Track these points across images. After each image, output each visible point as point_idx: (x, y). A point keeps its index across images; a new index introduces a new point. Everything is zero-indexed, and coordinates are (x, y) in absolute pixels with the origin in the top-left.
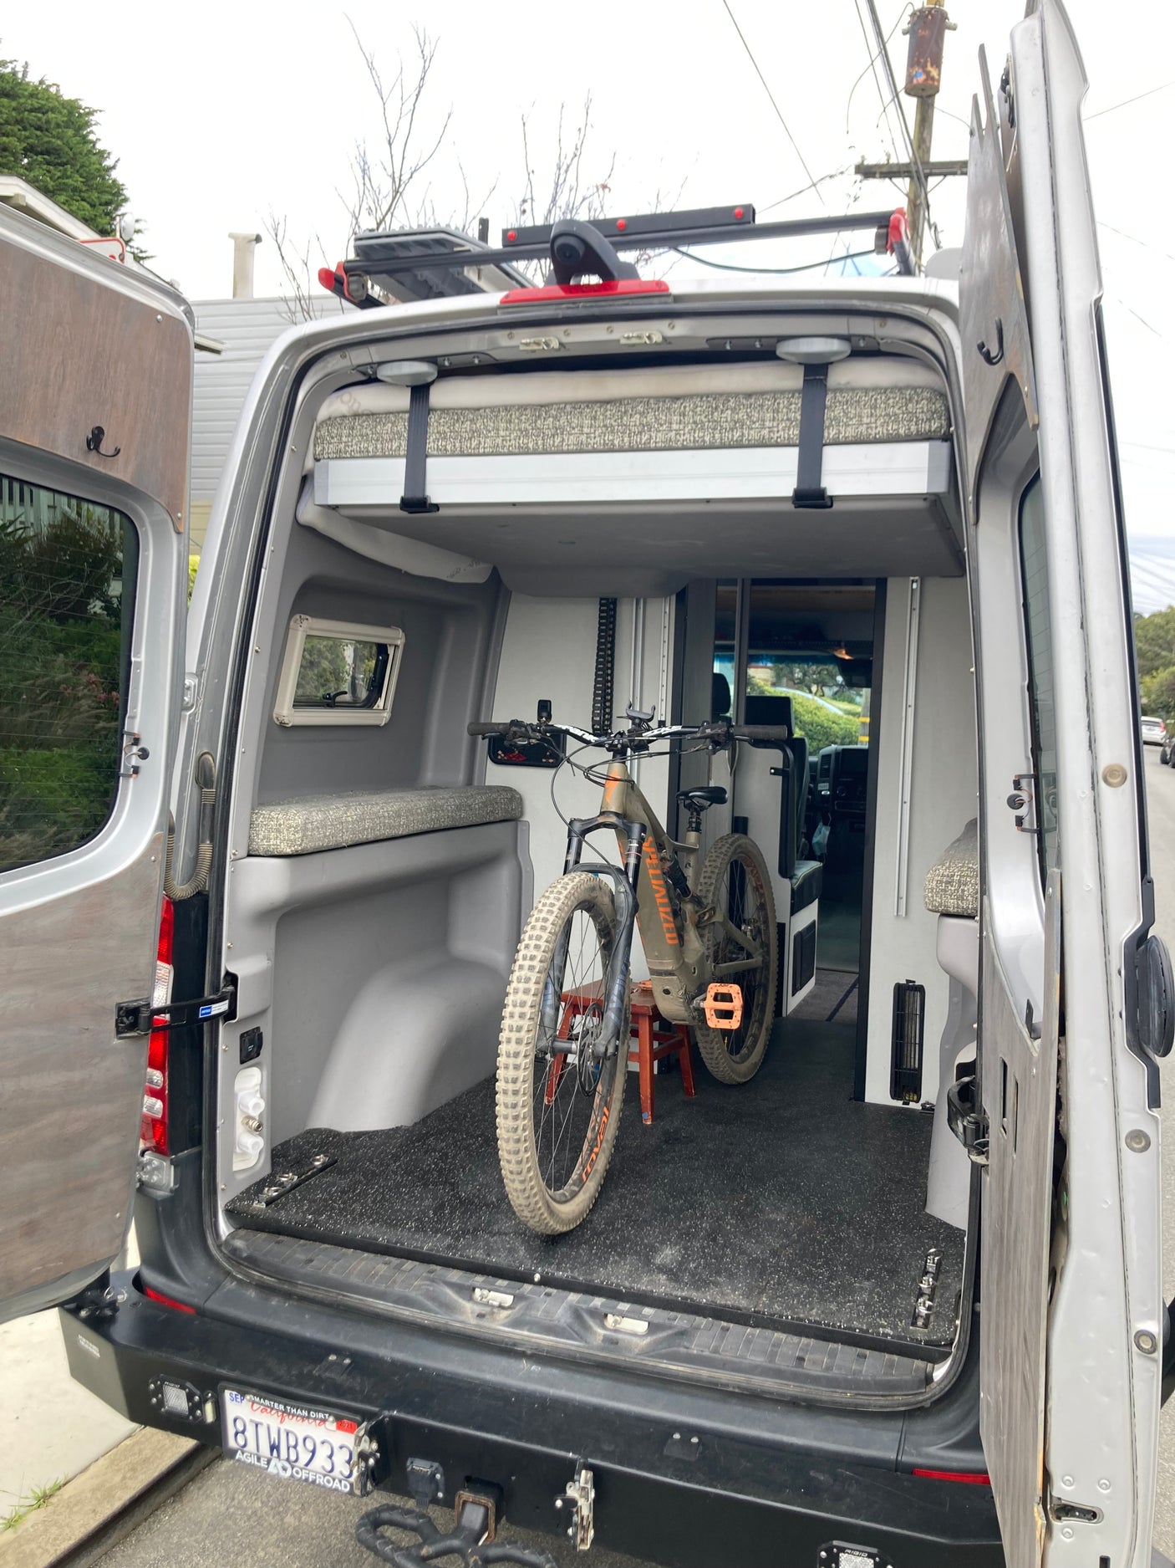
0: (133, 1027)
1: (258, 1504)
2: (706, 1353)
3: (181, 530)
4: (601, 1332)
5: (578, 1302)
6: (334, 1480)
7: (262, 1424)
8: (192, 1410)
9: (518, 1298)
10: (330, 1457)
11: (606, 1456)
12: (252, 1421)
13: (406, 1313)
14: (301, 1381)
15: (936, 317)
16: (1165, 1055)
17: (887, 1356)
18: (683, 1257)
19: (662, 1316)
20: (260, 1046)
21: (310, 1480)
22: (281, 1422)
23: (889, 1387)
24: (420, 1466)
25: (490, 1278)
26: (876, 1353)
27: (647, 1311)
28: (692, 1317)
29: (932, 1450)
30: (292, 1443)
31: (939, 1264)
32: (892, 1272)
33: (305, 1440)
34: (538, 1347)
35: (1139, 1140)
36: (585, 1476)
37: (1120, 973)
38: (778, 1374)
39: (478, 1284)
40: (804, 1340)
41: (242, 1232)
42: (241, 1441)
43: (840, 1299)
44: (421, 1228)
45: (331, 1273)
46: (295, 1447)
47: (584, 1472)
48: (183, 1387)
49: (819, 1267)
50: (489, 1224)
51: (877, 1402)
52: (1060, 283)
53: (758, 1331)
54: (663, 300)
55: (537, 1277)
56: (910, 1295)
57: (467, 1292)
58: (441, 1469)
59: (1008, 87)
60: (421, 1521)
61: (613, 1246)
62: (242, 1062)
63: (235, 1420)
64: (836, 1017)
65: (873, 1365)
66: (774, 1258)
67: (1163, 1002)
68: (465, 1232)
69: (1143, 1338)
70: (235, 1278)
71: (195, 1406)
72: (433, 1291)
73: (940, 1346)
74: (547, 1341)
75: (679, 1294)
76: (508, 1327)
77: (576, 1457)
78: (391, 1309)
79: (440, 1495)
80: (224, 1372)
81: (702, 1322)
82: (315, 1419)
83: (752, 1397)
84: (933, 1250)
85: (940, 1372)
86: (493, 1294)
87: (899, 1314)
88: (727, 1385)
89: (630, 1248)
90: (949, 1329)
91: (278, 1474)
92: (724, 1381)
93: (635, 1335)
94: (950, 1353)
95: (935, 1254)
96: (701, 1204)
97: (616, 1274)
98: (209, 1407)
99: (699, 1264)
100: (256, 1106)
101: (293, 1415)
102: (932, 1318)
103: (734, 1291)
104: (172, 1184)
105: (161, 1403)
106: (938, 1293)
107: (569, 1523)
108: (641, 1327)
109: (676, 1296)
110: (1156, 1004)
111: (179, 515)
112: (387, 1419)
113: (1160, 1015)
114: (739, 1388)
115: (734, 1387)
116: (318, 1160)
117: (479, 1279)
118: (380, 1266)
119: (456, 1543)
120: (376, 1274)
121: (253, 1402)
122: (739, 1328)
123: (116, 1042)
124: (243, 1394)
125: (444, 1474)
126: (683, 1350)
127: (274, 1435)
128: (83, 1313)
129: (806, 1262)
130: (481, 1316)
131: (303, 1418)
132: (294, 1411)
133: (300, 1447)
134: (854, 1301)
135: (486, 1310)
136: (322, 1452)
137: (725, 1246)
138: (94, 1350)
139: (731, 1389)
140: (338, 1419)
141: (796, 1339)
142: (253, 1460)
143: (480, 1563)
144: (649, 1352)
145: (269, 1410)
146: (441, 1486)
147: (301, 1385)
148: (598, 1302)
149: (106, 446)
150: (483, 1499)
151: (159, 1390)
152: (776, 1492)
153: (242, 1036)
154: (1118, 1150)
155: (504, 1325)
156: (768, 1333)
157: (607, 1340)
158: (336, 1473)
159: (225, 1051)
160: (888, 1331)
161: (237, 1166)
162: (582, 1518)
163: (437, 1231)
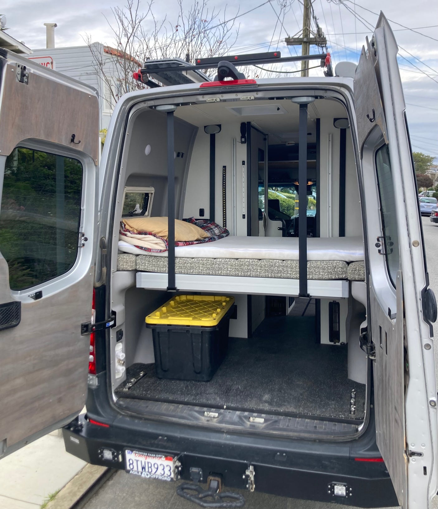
0: (86, 331)
1: (125, 495)
2: (285, 427)
3: (97, 165)
4: (249, 423)
5: (240, 414)
6: (165, 477)
7: (139, 460)
8: (114, 458)
9: (220, 414)
10: (163, 469)
11: (257, 461)
12: (135, 460)
13: (183, 421)
14: (152, 445)
15: (343, 90)
16: (434, 322)
17: (343, 424)
18: (272, 397)
19: (269, 417)
20: (122, 336)
21: (157, 478)
22: (146, 459)
23: (345, 433)
24: (194, 470)
25: (209, 408)
26: (339, 423)
27: (263, 415)
28: (278, 416)
29: (361, 452)
30: (150, 466)
31: (355, 394)
32: (341, 398)
33: (154, 465)
34: (229, 429)
35: (428, 346)
36: (251, 468)
37: (420, 300)
38: (309, 432)
39: (205, 410)
40: (315, 421)
41: (121, 399)
42: (131, 467)
43: (325, 407)
44: (182, 393)
45: (155, 410)
46: (151, 467)
47: (251, 466)
48: (110, 450)
49: (317, 398)
50: (205, 391)
51: (341, 439)
52: (393, 104)
53: (300, 419)
54: (255, 86)
55: (225, 407)
56: (347, 405)
57: (202, 413)
58: (201, 470)
59: (374, 46)
60: (197, 487)
61: (248, 395)
62: (117, 341)
63: (129, 460)
64: (305, 315)
65: (338, 427)
66: (301, 396)
67: (434, 307)
68: (198, 394)
69: (432, 402)
70: (121, 414)
71: (114, 457)
72: (191, 414)
73: (360, 419)
74: (231, 427)
75: (273, 409)
76: (218, 423)
77: (247, 462)
78: (178, 420)
79: (202, 479)
80: (125, 444)
81: (282, 418)
82: (158, 457)
83: (301, 440)
84: (353, 390)
85: (360, 428)
86: (211, 413)
87: (345, 411)
88: (293, 437)
89: (254, 396)
90: (362, 414)
91: (145, 477)
92: (291, 436)
93: (260, 423)
94: (363, 422)
95: (354, 391)
96: (274, 380)
97: (252, 404)
98: (120, 457)
99: (277, 399)
100: (122, 356)
101: (150, 456)
102: (356, 411)
103: (291, 407)
104: (97, 384)
105: (102, 456)
106: (356, 404)
107: (247, 483)
108: (262, 420)
109: (272, 410)
110: (432, 308)
111: (96, 160)
112: (183, 455)
113: (433, 311)
114: (297, 437)
115: (295, 437)
116: (141, 374)
117: (205, 409)
118: (172, 407)
119: (210, 493)
120: (171, 409)
121: (136, 454)
122: (294, 419)
123: (82, 337)
124: (132, 451)
125: (203, 472)
126: (277, 427)
127: (143, 464)
128: (72, 429)
129: (312, 397)
130: (208, 421)
131: (154, 457)
132: (150, 455)
133: (153, 467)
134: (330, 408)
135: (209, 419)
136: (161, 468)
137: (284, 394)
138: (77, 441)
139: (294, 438)
140: (166, 457)
141: (313, 421)
142: (136, 473)
143: (219, 498)
144: (266, 428)
145: (141, 455)
146: (202, 476)
147: (152, 446)
148: (246, 414)
149: (76, 140)
150: (217, 478)
151: (102, 452)
152: (313, 468)
153: (117, 332)
154: (422, 350)
155: (216, 423)
156: (303, 419)
157: (251, 425)
158: (165, 475)
159: (112, 338)
160: (343, 416)
161: (117, 377)
162: (251, 481)
163: (188, 394)
